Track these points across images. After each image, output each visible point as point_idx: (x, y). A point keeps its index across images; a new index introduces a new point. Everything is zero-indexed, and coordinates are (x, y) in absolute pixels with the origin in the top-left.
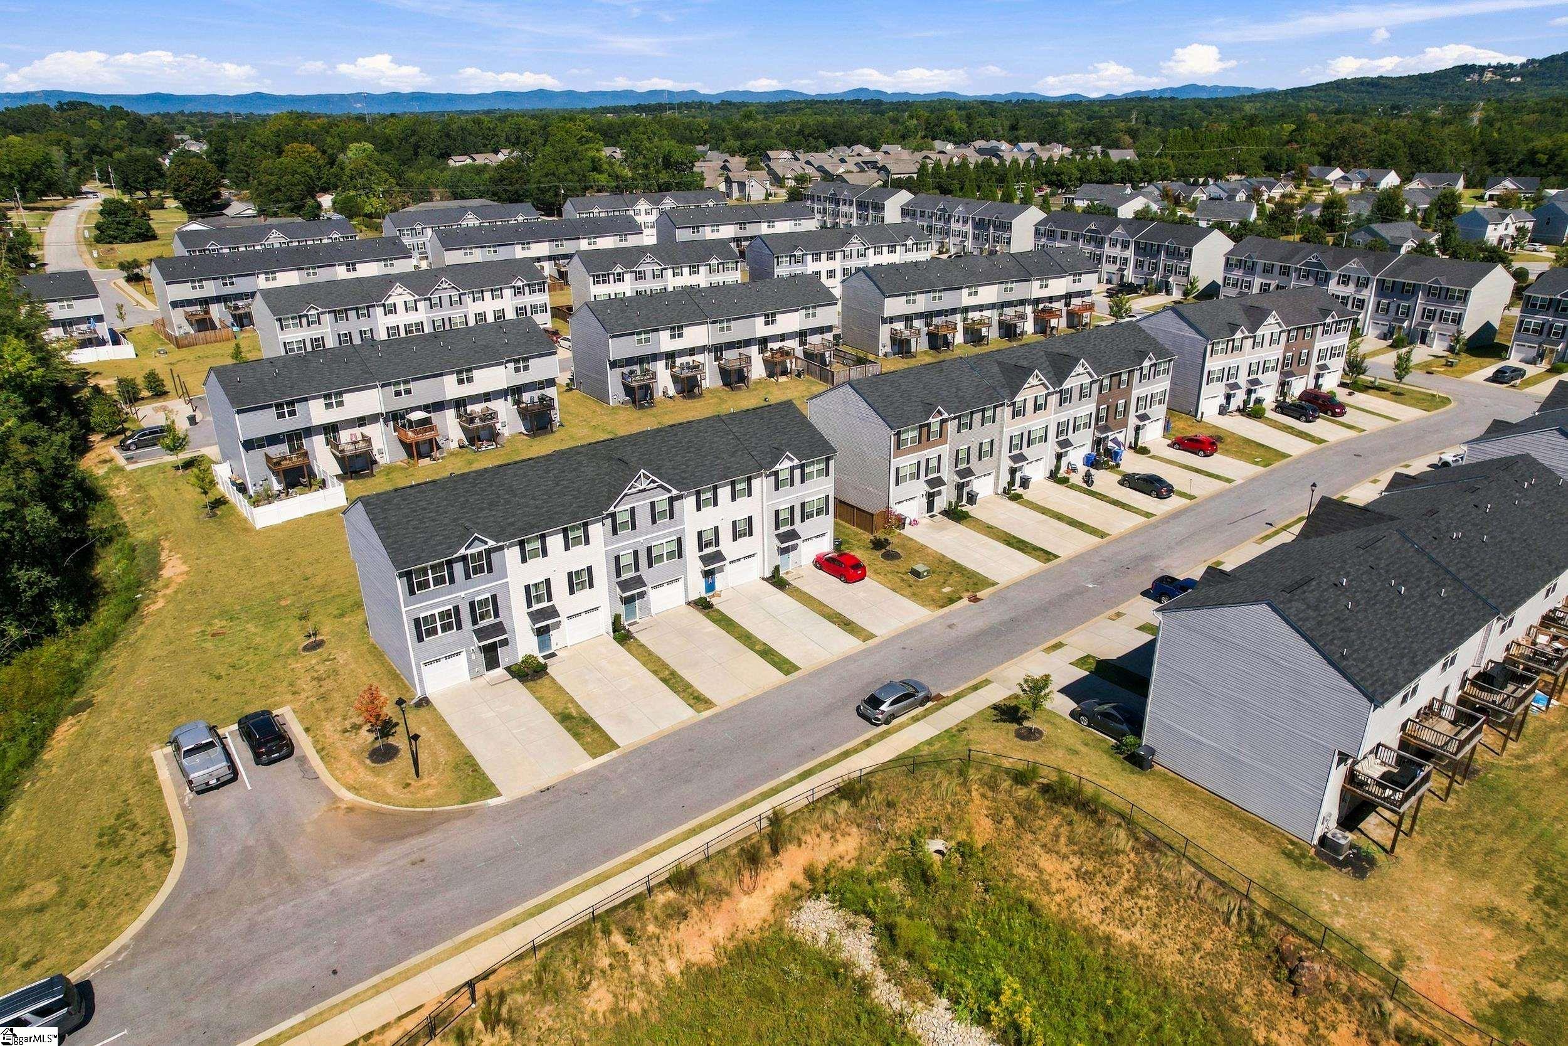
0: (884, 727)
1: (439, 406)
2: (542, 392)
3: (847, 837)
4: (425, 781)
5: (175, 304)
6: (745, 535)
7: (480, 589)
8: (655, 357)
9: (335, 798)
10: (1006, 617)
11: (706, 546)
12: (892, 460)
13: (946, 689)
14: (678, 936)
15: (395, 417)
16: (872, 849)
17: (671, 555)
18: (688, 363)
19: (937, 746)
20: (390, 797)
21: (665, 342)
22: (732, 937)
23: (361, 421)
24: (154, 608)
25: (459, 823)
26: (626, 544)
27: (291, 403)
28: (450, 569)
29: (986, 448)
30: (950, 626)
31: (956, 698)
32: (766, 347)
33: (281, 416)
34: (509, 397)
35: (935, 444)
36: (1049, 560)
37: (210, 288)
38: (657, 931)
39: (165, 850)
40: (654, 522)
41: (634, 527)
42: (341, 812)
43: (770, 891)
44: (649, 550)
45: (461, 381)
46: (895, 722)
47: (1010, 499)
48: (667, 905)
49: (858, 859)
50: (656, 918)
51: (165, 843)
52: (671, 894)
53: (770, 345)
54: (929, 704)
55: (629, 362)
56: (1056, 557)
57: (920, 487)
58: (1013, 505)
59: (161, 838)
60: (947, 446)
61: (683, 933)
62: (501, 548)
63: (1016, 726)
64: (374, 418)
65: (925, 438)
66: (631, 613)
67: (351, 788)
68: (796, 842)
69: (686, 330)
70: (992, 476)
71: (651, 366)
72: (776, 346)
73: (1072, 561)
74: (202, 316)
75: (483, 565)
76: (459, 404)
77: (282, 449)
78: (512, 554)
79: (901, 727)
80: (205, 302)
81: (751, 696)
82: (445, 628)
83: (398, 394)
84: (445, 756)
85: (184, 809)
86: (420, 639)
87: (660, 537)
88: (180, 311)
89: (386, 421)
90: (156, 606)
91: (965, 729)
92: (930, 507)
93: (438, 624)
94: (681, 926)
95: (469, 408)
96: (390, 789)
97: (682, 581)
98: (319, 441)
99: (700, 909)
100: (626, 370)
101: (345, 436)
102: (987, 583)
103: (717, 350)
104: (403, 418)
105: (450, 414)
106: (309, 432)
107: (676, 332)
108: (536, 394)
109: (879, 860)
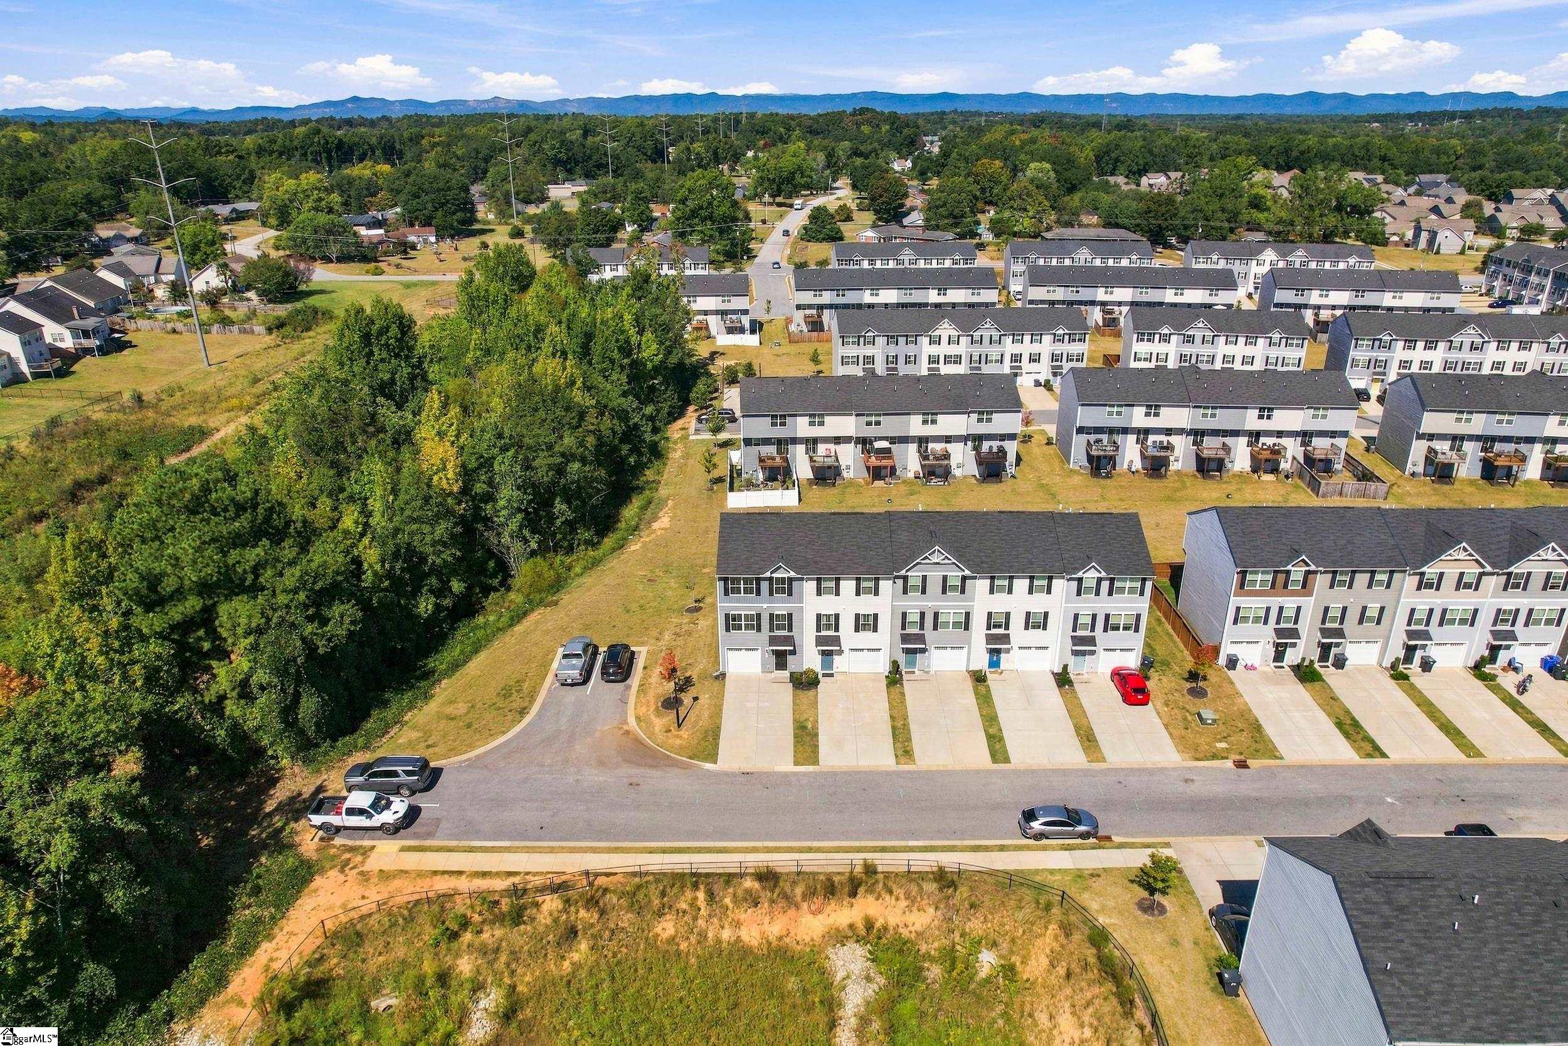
0: (1031, 842)
1: (905, 440)
2: (1001, 443)
3: (922, 913)
4: (681, 733)
5: (799, 307)
6: (1039, 627)
7: (781, 606)
8: (1125, 431)
9: (625, 722)
10: (1254, 794)
11: (995, 626)
12: (1232, 598)
13: (1117, 835)
14: (743, 917)
15: (864, 442)
16: (937, 932)
17: (956, 625)
18: (1161, 442)
19: (1058, 877)
20: (653, 734)
21: (1138, 417)
22: (780, 939)
23: (837, 440)
24: (633, 548)
25: (677, 770)
26: (914, 605)
27: (784, 416)
28: (758, 584)
29: (1372, 612)
30: (1186, 781)
31: (1121, 846)
32: (1257, 441)
33: (774, 424)
34: (969, 443)
35: (1294, 593)
36: (1369, 756)
37: (827, 297)
38: (731, 906)
39: (523, 712)
40: (944, 592)
41: (924, 592)
42: (622, 732)
43: (831, 921)
44: (936, 615)
45: (925, 422)
46: (1045, 842)
47: (1393, 677)
48: (748, 891)
49: (919, 934)
50: (734, 895)
51: (525, 708)
52: (757, 885)
53: (1262, 440)
54: (1092, 840)
55: (1098, 430)
56: (1383, 755)
57: (1267, 634)
58: (1391, 684)
59: (526, 704)
60: (1313, 598)
61: (746, 915)
62: (802, 579)
63: (1145, 894)
64: (847, 440)
65: (1280, 584)
66: (911, 663)
67: (638, 718)
68: (876, 895)
69: (1163, 410)
70: (1379, 645)
71: (1119, 439)
72: (1269, 441)
73: (1397, 767)
74: (816, 318)
75: (787, 588)
76: (922, 441)
77: (771, 450)
78: (810, 586)
79: (1045, 848)
80: (821, 307)
81: (950, 768)
82: (747, 627)
83: (869, 424)
84: (705, 722)
85: (549, 690)
86: (727, 630)
87: (950, 608)
88: (801, 313)
89: (857, 443)
90: (634, 547)
91: (1099, 876)
92: (1279, 656)
93: (743, 623)
94: (749, 911)
95: (931, 446)
96: (657, 729)
97: (966, 650)
98: (800, 449)
99: (770, 906)
100: (1092, 438)
101: (822, 449)
102: (1272, 752)
103: (1198, 434)
104: (871, 443)
105: (913, 448)
106: (794, 441)
107: (1153, 409)
108: (995, 444)
109: (936, 944)
